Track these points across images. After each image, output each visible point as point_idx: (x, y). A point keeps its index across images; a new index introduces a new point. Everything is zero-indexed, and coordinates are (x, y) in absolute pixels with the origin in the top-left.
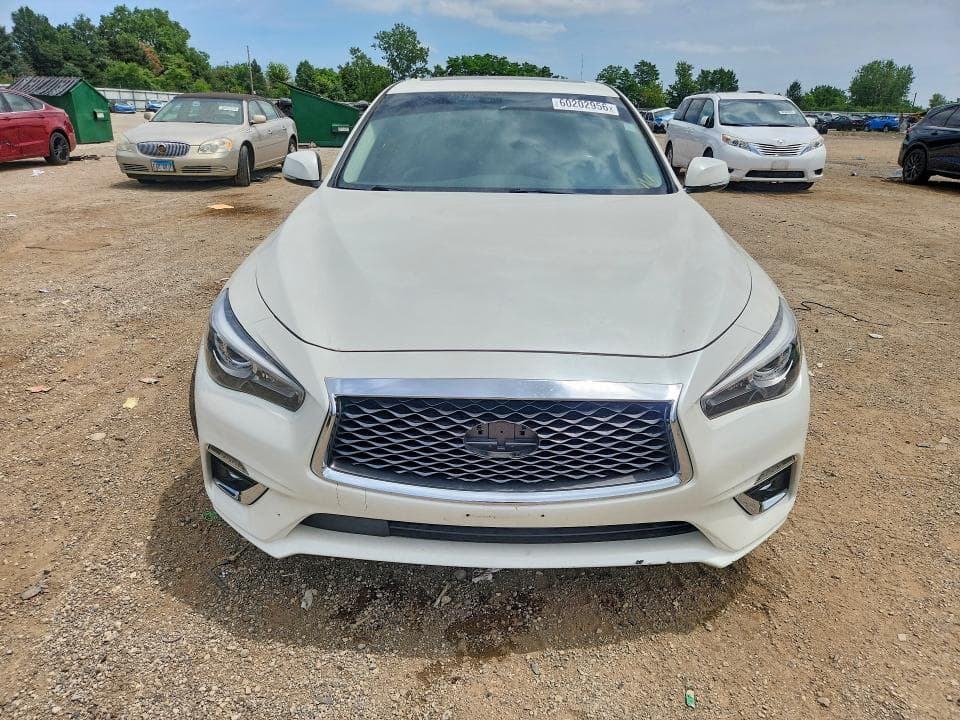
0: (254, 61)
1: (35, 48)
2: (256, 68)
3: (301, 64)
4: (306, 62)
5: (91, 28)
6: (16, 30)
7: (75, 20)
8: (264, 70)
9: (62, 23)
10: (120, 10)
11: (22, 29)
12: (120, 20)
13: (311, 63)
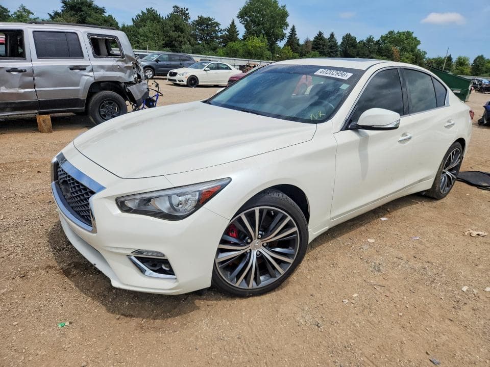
0: (450, 56)
1: (346, 51)
2: (450, 59)
3: (479, 57)
4: (482, 56)
5: (373, 42)
6: (342, 43)
7: (368, 38)
8: (454, 59)
9: (361, 40)
10: (391, 33)
11: (344, 43)
12: (389, 38)
13: (484, 57)
